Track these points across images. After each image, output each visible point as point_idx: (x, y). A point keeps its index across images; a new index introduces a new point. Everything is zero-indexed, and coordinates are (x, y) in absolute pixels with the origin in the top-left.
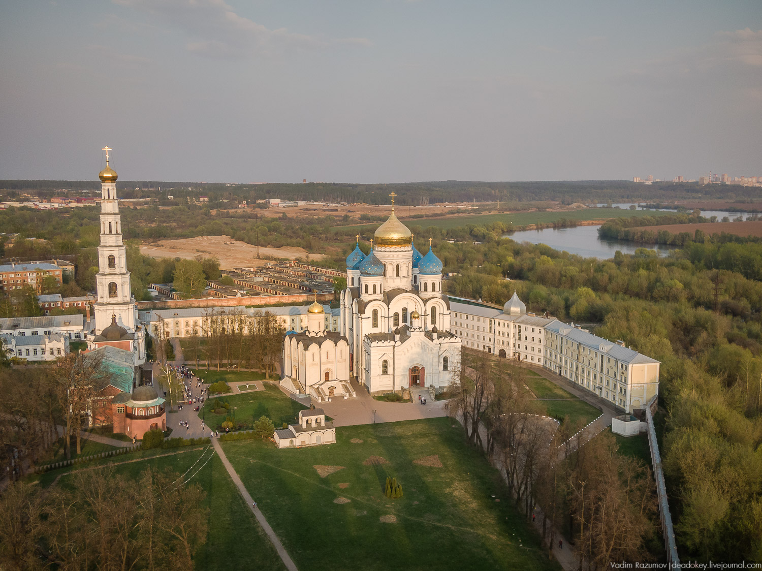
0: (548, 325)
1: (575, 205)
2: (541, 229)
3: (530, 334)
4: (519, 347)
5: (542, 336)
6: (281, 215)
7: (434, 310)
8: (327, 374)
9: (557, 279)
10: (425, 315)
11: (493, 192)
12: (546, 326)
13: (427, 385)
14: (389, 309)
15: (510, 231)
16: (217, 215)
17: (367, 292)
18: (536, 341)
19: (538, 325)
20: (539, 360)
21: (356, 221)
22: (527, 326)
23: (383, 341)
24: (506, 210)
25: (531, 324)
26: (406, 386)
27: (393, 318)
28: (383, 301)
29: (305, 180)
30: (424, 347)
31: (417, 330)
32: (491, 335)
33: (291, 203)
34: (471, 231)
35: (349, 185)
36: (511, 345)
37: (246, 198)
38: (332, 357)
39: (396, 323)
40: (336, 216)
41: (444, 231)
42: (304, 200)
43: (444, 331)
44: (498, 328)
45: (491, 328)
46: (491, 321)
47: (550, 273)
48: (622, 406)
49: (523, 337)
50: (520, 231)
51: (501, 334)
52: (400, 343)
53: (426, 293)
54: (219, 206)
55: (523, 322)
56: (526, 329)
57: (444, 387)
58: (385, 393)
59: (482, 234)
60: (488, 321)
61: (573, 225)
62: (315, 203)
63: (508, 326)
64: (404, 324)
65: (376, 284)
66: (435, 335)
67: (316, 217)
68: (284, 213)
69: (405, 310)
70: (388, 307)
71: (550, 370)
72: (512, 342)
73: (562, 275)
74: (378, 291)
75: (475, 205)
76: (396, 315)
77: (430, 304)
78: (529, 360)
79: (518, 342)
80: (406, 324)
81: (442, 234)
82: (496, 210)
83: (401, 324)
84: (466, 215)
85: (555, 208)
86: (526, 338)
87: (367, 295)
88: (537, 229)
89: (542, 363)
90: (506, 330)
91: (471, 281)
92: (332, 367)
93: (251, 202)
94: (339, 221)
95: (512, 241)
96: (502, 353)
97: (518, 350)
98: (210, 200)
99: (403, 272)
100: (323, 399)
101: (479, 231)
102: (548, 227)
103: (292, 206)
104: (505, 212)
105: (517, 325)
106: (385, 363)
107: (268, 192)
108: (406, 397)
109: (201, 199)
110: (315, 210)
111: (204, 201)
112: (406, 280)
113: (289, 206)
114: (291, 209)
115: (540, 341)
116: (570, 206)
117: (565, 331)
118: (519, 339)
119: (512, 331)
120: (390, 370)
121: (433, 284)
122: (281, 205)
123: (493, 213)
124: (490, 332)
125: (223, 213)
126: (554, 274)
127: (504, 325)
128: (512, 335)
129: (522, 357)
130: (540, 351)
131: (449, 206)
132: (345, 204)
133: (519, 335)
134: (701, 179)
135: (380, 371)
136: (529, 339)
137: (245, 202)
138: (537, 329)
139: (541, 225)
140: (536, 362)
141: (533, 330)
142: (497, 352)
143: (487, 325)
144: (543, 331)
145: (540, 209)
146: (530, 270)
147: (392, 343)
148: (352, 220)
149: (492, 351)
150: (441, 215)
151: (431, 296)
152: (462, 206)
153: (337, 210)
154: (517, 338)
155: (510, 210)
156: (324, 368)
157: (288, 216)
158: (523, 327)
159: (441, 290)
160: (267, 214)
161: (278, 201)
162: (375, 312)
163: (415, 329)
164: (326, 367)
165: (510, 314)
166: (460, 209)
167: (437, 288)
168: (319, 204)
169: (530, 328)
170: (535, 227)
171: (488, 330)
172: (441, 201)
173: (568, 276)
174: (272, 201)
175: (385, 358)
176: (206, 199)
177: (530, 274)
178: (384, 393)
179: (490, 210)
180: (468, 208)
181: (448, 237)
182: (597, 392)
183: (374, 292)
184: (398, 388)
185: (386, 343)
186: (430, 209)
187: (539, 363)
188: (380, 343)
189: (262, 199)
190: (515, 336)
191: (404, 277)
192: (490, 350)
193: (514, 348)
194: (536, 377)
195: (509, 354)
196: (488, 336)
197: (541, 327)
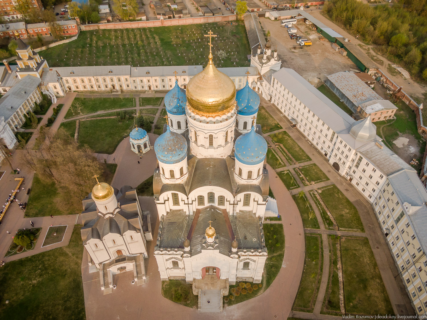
0: (393, 175)
3: (369, 171)
4: (354, 172)
5: (382, 181)
7: (247, 196)
8: (120, 252)
10: (234, 204)
12: (389, 177)
13: (223, 277)
14: (188, 199)
18: (374, 181)
19: (381, 170)
20: (370, 197)
22: (369, 163)
23: (169, 250)
25: (374, 164)
26: (199, 277)
27: (197, 200)
31: (210, 248)
32: (331, 145)
36: (347, 166)
39: (201, 202)
43: (257, 216)
44: (338, 145)
45: (332, 138)
46: (334, 133)
49: (361, 168)
51: (340, 151)
52: (188, 256)
53: (240, 178)
55: (366, 154)
56: (367, 165)
57: (242, 278)
60: (331, 131)
63: (350, 150)
65: (173, 169)
66: (234, 250)
69: (211, 194)
72: (348, 164)
74: (177, 175)
76: (200, 197)
78: (360, 188)
79: (354, 168)
80: (213, 204)
83: (207, 204)
86: (364, 171)
87: (164, 177)
89: (371, 200)
90: (346, 151)
92: (123, 248)
96: (336, 166)
97: (351, 173)
105: (359, 154)
106: (175, 262)
108: (195, 293)
112: (222, 148)
115: (377, 184)
118: (357, 166)
119: (352, 156)
120: (181, 267)
121: (250, 172)
124: (331, 141)
127: (345, 146)
128: (350, 159)
130: (374, 191)
133: (358, 164)
136: (367, 174)
138: (378, 173)
141: (374, 170)
142: (332, 162)
143: (330, 134)
144: (384, 178)
147: (180, 253)
149: (328, 156)
151: (245, 183)
154: (355, 163)
158: (364, 161)
162: (175, 195)
165: (355, 139)
167: (255, 177)
169: (371, 166)
171: (329, 137)
175: (173, 260)
178: (176, 278)
183: (172, 176)
185: (173, 252)
187: (368, 199)
190: (353, 161)
191: (220, 146)
192: (326, 155)
193: (349, 170)
194: (358, 233)
195: (342, 172)
196: (328, 143)
197: (385, 173)
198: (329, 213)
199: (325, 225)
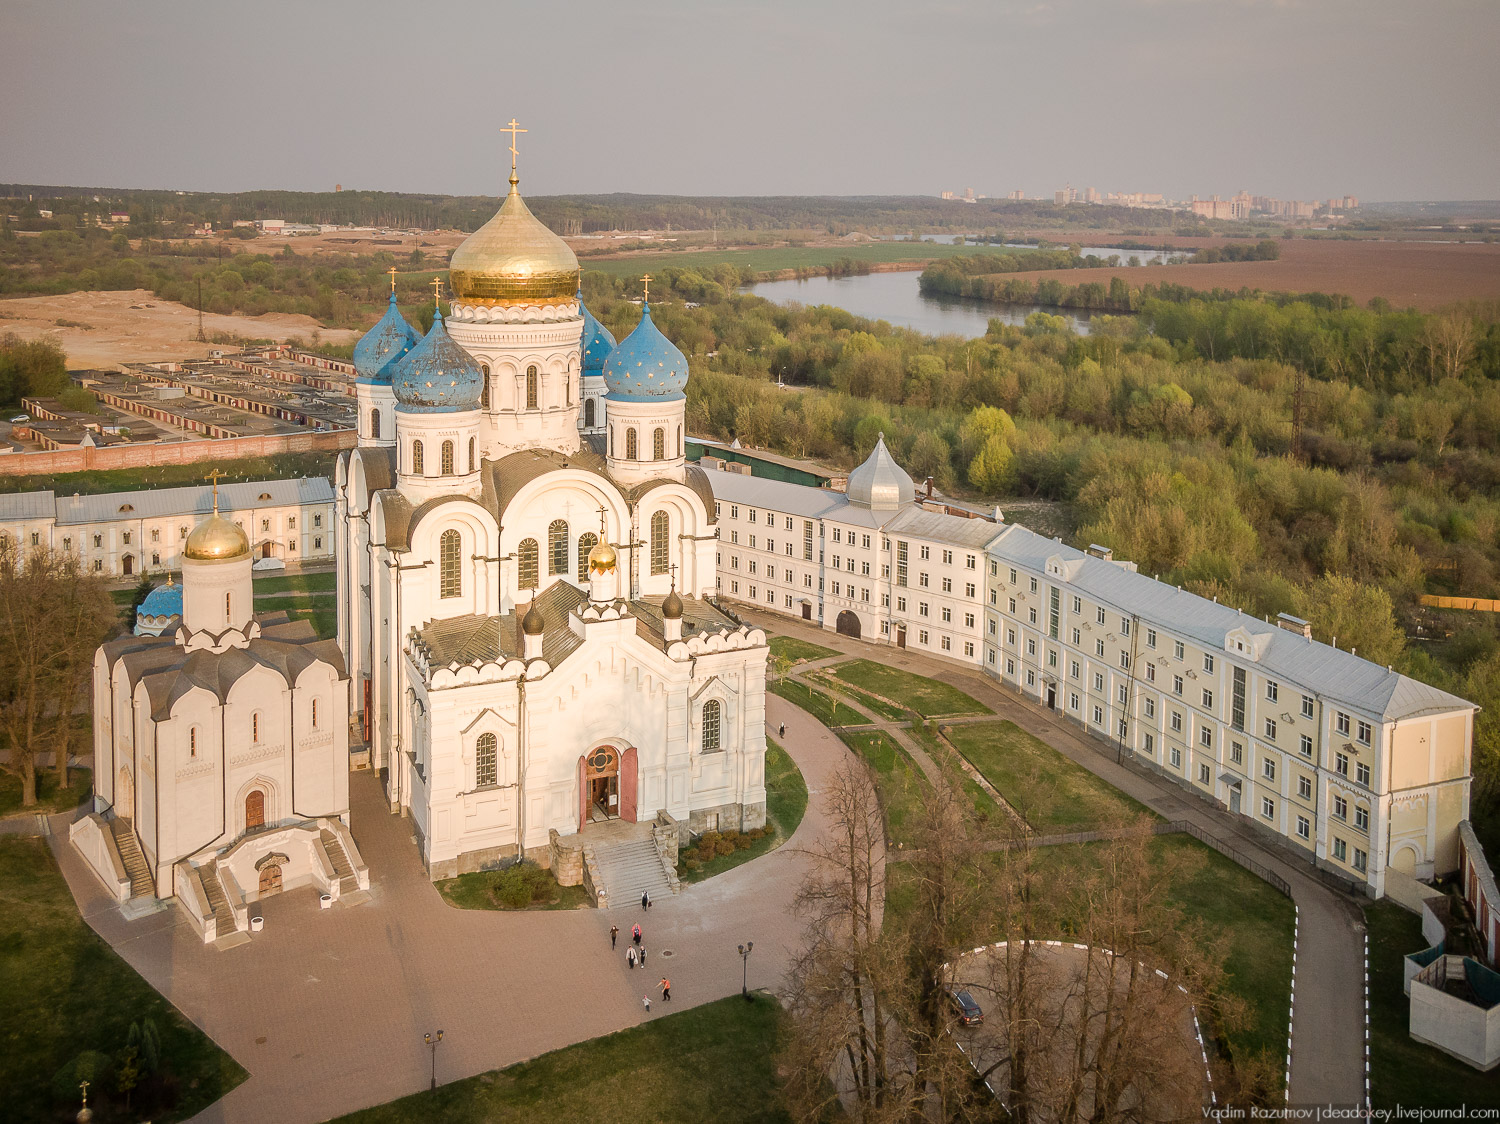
0: (994, 543)
1: (854, 236)
2: (805, 278)
3: (936, 569)
4: (902, 606)
5: (979, 576)
6: (281, 251)
7: (660, 522)
8: (255, 802)
9: (898, 385)
10: (631, 546)
11: (701, 212)
12: (989, 548)
13: (646, 813)
14: (501, 529)
15: (748, 282)
16: (144, 249)
17: (419, 467)
18: (959, 589)
19: (963, 544)
20: (970, 650)
21: (437, 262)
22: (926, 544)
23: (478, 663)
24: (729, 244)
25: (940, 538)
26: (568, 826)
27: (516, 559)
28: (482, 502)
29: (338, 186)
30: (633, 677)
31: (610, 613)
32: (813, 568)
33: (306, 229)
34: (675, 281)
35: (427, 197)
36: (877, 598)
37: (211, 217)
38: (274, 731)
39: (528, 576)
40: (397, 254)
41: (619, 282)
42: (334, 222)
43: (698, 597)
44: (832, 549)
45: (809, 547)
46: (809, 525)
47: (883, 372)
48: (1348, 866)
49: (913, 578)
50: (766, 281)
51: (844, 565)
52: (544, 667)
53: (632, 465)
54: (153, 231)
55: (911, 531)
56: (925, 554)
57: (705, 813)
58: (488, 860)
59: (698, 288)
60: (799, 524)
61: (863, 271)
62: (356, 229)
63: (867, 542)
64: (556, 578)
65: (453, 438)
66: (673, 628)
67: (355, 255)
68: (287, 247)
69: (559, 529)
70: (499, 520)
71: (1014, 688)
72: (878, 589)
73: (909, 375)
74: (461, 463)
75: (670, 235)
76: (528, 550)
77: (648, 505)
78: (934, 647)
79: (897, 593)
80: (563, 577)
81: (616, 288)
82: (711, 244)
83: (546, 580)
84: (654, 252)
85: (818, 239)
86: (925, 580)
87: (419, 481)
88: (798, 278)
89: (978, 658)
90: (858, 553)
91: (704, 393)
92: (278, 771)
93: (223, 225)
94: (403, 262)
95: (761, 301)
96: (849, 624)
97: (897, 614)
98: (134, 219)
99: (551, 392)
100: (226, 925)
101: (691, 281)
102: (817, 274)
103: (307, 234)
104: (729, 248)
105: (895, 539)
106: (487, 746)
107: (261, 206)
108: (569, 876)
109: (115, 218)
110: (354, 241)
111: (120, 221)
112: (559, 418)
113: (301, 235)
114: (304, 239)
115: (971, 591)
116: (846, 238)
117: (1067, 570)
118: (903, 582)
119: (879, 557)
120: (506, 772)
121: (659, 434)
122: (285, 232)
123: (706, 249)
124: (809, 557)
125: (155, 246)
126: (888, 372)
127: (852, 539)
128: (877, 571)
129: (913, 641)
130: (970, 622)
131: (620, 237)
132: (418, 230)
133: (903, 570)
134: (1058, 194)
135: (468, 777)
136: (935, 583)
137: (208, 225)
138: (960, 555)
139: (805, 271)
140: (957, 653)
141: (948, 558)
142: (830, 621)
143: (797, 537)
144: (980, 560)
145: (792, 243)
146: (831, 362)
147: (515, 668)
148: (429, 261)
149: (814, 615)
150: (608, 251)
151: (650, 477)
152: (647, 237)
153: (400, 242)
154: (895, 580)
155: (738, 244)
156: (240, 782)
157: (297, 252)
158: (915, 547)
159: (682, 452)
160: (252, 248)
161: (280, 223)
162: (451, 543)
163: (601, 612)
164: (252, 775)
165: (868, 507)
166: (642, 242)
167: (671, 449)
168: (364, 231)
169: (937, 550)
170: (794, 274)
171: (799, 550)
172: (606, 227)
173: (923, 377)
174: (267, 223)
175: (485, 726)
176: (125, 218)
177: (833, 373)
178: (483, 859)
179: (700, 244)
180: (658, 241)
181: (629, 294)
182: (1222, 793)
183: (447, 468)
184: (535, 840)
185: (491, 671)
186: (585, 242)
187: (968, 659)
188: (468, 673)
189: (244, 218)
190: (887, 572)
191: (554, 409)
192: (807, 610)
193: (886, 611)
194: (981, 717)
195: (872, 627)
196: (801, 568)
197: (973, 547)
198: (880, 698)
199: (881, 714)
